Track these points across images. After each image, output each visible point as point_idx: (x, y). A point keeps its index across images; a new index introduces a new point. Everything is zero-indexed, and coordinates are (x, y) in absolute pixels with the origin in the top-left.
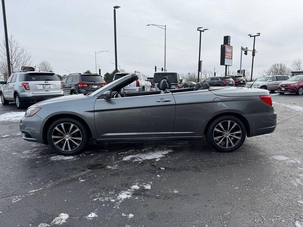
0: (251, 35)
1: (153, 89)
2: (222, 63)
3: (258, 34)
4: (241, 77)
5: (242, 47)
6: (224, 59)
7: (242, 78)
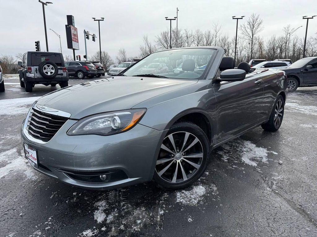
0: (94, 18)
1: (30, 74)
2: (70, 46)
3: (102, 18)
4: (98, 62)
5: (85, 30)
6: (72, 42)
7: (100, 64)
